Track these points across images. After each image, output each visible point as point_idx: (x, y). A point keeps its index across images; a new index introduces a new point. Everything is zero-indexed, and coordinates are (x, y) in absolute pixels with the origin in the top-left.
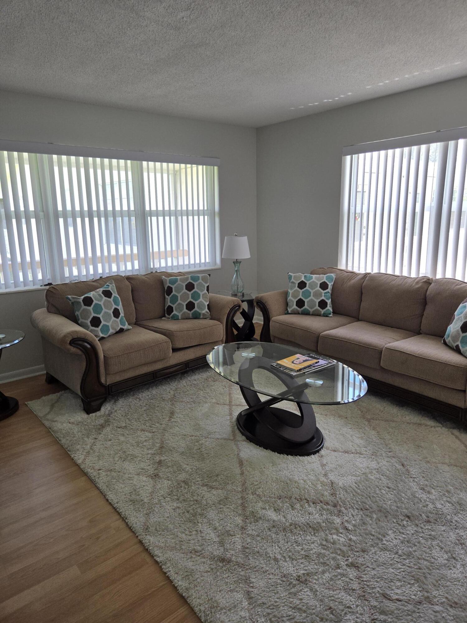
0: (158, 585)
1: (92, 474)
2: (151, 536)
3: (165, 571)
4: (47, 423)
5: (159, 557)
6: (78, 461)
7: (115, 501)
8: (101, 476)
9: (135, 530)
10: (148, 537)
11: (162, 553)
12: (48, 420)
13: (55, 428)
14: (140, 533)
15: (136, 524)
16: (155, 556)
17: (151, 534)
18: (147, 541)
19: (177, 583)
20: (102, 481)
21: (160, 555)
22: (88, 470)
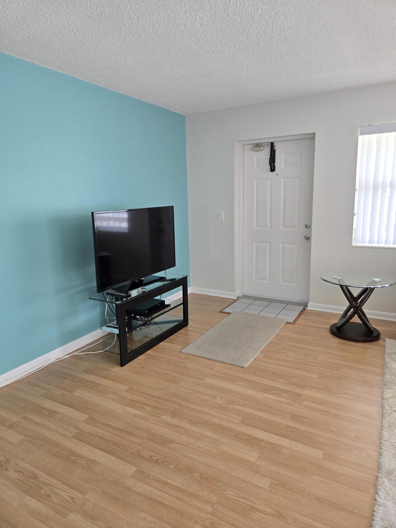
0: (361, 512)
1: (385, 410)
2: (388, 480)
3: (375, 509)
4: (387, 359)
5: (380, 498)
6: (385, 395)
7: (385, 439)
8: (391, 416)
9: (381, 467)
10: (385, 480)
11: (385, 497)
12: (390, 357)
13: (389, 365)
14: (382, 472)
15: (385, 464)
16: (378, 494)
17: (390, 480)
18: (382, 481)
19: (375, 524)
20: (389, 419)
21: (382, 497)
22: (386, 405)
